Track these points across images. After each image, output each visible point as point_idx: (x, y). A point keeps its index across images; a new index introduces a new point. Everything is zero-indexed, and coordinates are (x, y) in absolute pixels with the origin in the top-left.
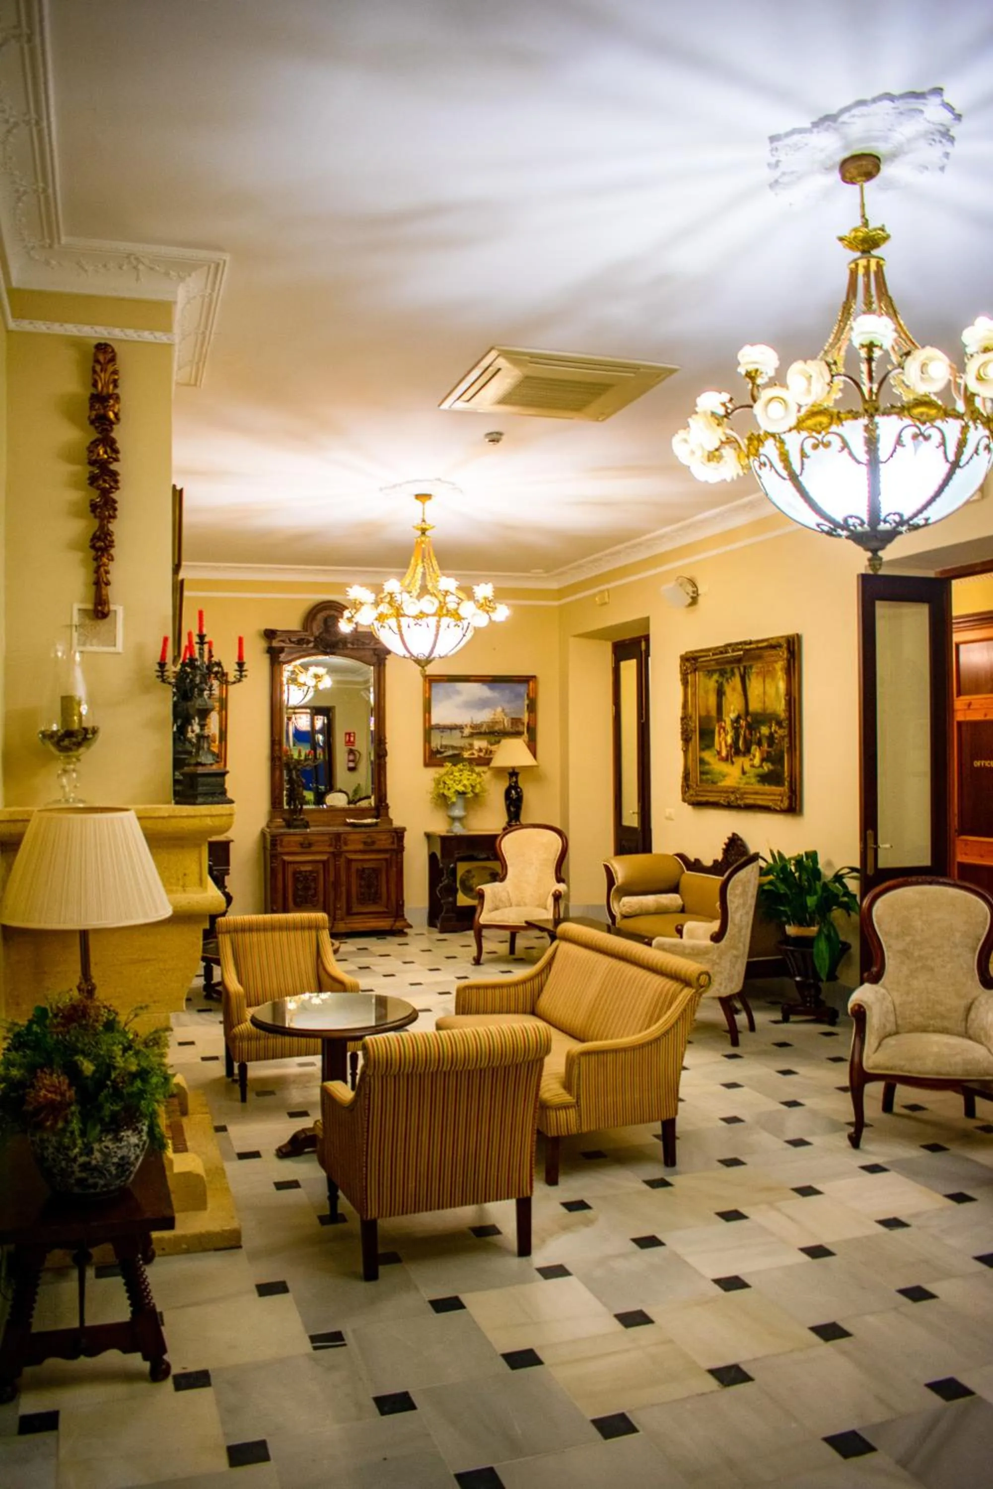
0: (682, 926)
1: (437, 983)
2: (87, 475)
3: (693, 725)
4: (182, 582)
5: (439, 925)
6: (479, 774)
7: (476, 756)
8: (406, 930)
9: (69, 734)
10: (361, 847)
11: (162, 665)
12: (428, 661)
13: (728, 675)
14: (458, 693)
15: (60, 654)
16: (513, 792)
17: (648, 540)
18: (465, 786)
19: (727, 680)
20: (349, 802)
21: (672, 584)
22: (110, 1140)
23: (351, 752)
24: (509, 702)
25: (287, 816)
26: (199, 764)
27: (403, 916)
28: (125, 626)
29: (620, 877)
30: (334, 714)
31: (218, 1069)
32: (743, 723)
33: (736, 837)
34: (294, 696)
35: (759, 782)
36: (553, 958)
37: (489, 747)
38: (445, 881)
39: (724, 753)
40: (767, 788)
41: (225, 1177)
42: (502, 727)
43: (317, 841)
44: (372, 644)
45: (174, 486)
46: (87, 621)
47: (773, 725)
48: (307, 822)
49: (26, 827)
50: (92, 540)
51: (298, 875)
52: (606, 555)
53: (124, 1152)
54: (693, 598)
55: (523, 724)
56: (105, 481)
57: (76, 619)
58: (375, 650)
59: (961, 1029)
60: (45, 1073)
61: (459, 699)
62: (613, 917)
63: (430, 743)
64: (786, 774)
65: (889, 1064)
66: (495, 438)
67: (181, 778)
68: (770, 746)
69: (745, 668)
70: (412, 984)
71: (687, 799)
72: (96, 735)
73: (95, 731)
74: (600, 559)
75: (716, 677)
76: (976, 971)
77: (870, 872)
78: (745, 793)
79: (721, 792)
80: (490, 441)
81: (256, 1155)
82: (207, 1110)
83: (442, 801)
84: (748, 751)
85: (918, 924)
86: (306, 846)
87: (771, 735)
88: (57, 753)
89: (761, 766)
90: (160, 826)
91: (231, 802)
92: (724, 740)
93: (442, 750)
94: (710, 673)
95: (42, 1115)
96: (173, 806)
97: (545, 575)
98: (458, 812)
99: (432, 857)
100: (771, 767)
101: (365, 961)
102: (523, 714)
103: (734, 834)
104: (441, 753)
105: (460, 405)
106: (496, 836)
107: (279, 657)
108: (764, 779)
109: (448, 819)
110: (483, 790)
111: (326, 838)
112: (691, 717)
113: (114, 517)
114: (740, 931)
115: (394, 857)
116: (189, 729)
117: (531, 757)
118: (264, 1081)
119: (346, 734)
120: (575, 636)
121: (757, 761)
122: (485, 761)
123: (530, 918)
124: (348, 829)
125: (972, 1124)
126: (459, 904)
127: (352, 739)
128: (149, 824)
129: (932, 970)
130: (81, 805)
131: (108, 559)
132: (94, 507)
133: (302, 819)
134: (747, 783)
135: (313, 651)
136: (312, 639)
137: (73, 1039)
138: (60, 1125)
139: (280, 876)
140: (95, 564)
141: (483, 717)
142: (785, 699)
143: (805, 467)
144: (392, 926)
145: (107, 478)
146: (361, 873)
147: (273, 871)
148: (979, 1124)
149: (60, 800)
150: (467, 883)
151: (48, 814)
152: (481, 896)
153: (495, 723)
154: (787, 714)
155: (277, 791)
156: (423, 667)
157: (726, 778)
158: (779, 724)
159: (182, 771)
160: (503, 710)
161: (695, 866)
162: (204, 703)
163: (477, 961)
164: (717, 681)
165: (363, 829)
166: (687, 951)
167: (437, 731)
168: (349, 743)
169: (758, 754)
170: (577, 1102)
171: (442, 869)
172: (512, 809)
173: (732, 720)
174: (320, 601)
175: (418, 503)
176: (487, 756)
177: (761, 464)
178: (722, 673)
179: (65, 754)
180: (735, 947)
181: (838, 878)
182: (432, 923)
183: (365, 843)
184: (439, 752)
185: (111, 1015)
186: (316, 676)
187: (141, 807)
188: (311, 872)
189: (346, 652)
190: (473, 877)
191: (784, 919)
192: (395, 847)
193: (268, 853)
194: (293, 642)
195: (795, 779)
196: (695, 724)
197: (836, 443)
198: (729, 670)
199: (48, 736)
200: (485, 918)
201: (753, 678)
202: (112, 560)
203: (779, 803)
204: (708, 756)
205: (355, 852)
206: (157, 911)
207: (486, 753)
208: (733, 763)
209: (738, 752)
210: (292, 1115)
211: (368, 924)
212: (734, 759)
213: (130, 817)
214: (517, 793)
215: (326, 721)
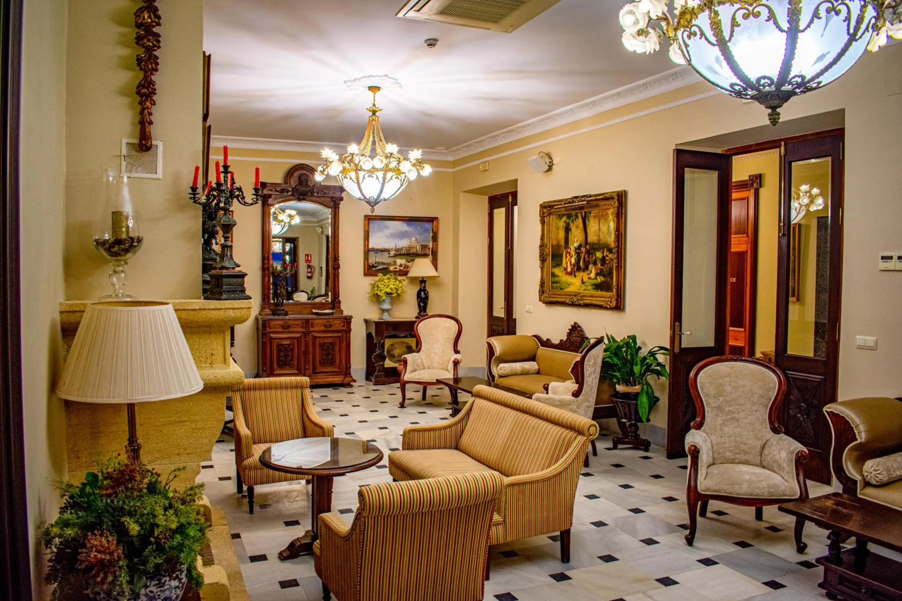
0: (548, 385)
1: (378, 421)
2: (135, 36)
3: (547, 251)
4: (210, 127)
5: (373, 380)
6: (400, 281)
7: (398, 269)
8: (352, 383)
9: (118, 242)
10: (323, 328)
11: (194, 189)
12: (376, 202)
13: (574, 218)
14: (387, 227)
15: (111, 179)
16: (422, 293)
17: (519, 128)
18: (391, 289)
19: (573, 221)
20: (309, 299)
21: (536, 157)
22: (154, 585)
23: (309, 267)
24: (421, 234)
25: (273, 308)
26: (223, 268)
27: (350, 374)
28: (164, 158)
29: (498, 351)
30: (298, 242)
31: (231, 487)
32: (583, 249)
33: (577, 325)
34: (276, 229)
35: (594, 289)
36: (470, 409)
37: (407, 263)
38: (378, 352)
39: (569, 270)
40: (599, 293)
41: (242, 580)
42: (415, 250)
43: (293, 324)
44: (331, 193)
45: (204, 52)
46: (134, 153)
47: (605, 251)
48: (287, 312)
49: (82, 316)
50: (138, 87)
51: (280, 347)
52: (488, 138)
53: (167, 593)
54: (549, 166)
55: (429, 249)
56: (149, 40)
57: (124, 151)
58: (332, 198)
59: (758, 462)
60: (95, 535)
61: (387, 232)
62: (493, 377)
63: (368, 260)
64: (614, 284)
65: (716, 488)
66: (432, 43)
67: (209, 279)
68: (603, 265)
69: (585, 213)
70: (360, 422)
71: (542, 299)
72: (141, 244)
73: (139, 240)
74: (483, 141)
75: (564, 219)
76: (768, 422)
77: (677, 350)
78: (585, 296)
79: (567, 295)
80: (428, 45)
81: (263, 558)
82: (225, 522)
83: (376, 298)
84: (586, 268)
85: (729, 389)
86: (286, 327)
87: (603, 257)
88: (109, 257)
89: (596, 278)
90: (191, 316)
91: (249, 298)
92: (569, 261)
93: (376, 265)
94: (560, 217)
95: (94, 572)
96: (202, 301)
97: (446, 151)
98: (386, 306)
99: (369, 336)
100: (603, 279)
101: (326, 405)
102: (429, 242)
103: (575, 323)
104: (376, 267)
105: (412, 14)
106: (414, 322)
107: (268, 201)
108: (598, 287)
109: (380, 310)
110: (403, 292)
111: (299, 322)
112: (546, 246)
113: (156, 70)
114: (591, 390)
115: (345, 335)
116: (214, 241)
117: (434, 270)
118: (265, 496)
119: (306, 255)
120: (463, 192)
121: (593, 275)
122: (404, 273)
123: (438, 378)
124: (314, 316)
125: (763, 525)
126: (386, 366)
127: (309, 259)
128: (184, 314)
129: (738, 420)
130: (128, 300)
131: (151, 103)
132: (139, 61)
133: (283, 310)
134: (585, 290)
135: (291, 197)
136: (290, 189)
137: (121, 503)
138: (110, 578)
139: (268, 347)
140: (139, 108)
141: (403, 243)
142: (615, 234)
143: (734, 34)
144: (343, 381)
145: (150, 38)
146: (322, 345)
147: (264, 344)
148: (767, 525)
149: (111, 295)
150: (391, 352)
151: (99, 307)
152: (405, 362)
153: (410, 248)
154: (617, 244)
155: (266, 291)
156: (372, 207)
157: (570, 286)
158: (610, 250)
159: (210, 273)
160: (416, 239)
161: (547, 344)
162: (228, 220)
163: (402, 406)
164: (565, 222)
165: (324, 317)
166: (556, 403)
167: (373, 252)
168: (307, 261)
169: (593, 271)
170: (504, 521)
171: (376, 344)
172: (422, 304)
173: (575, 248)
174: (295, 164)
175: (371, 93)
176: (405, 270)
177: (691, 33)
178: (569, 216)
179: (116, 258)
180: (587, 400)
181: (652, 354)
182: (368, 379)
183: (325, 326)
184: (373, 266)
185: (154, 478)
186: (290, 216)
187: (177, 301)
188: (289, 345)
189: (313, 198)
190: (395, 348)
191: (615, 380)
192: (345, 328)
193: (260, 332)
194: (278, 191)
195: (621, 288)
196: (549, 250)
197: (764, 13)
198: (574, 214)
199: (101, 243)
200: (407, 376)
201: (591, 219)
202: (155, 104)
203: (609, 303)
204: (557, 271)
205: (318, 332)
206: (191, 387)
207: (405, 267)
208: (575, 276)
209: (579, 269)
210: (287, 524)
211: (327, 380)
212: (576, 274)
213: (170, 308)
214: (425, 294)
215: (292, 246)
